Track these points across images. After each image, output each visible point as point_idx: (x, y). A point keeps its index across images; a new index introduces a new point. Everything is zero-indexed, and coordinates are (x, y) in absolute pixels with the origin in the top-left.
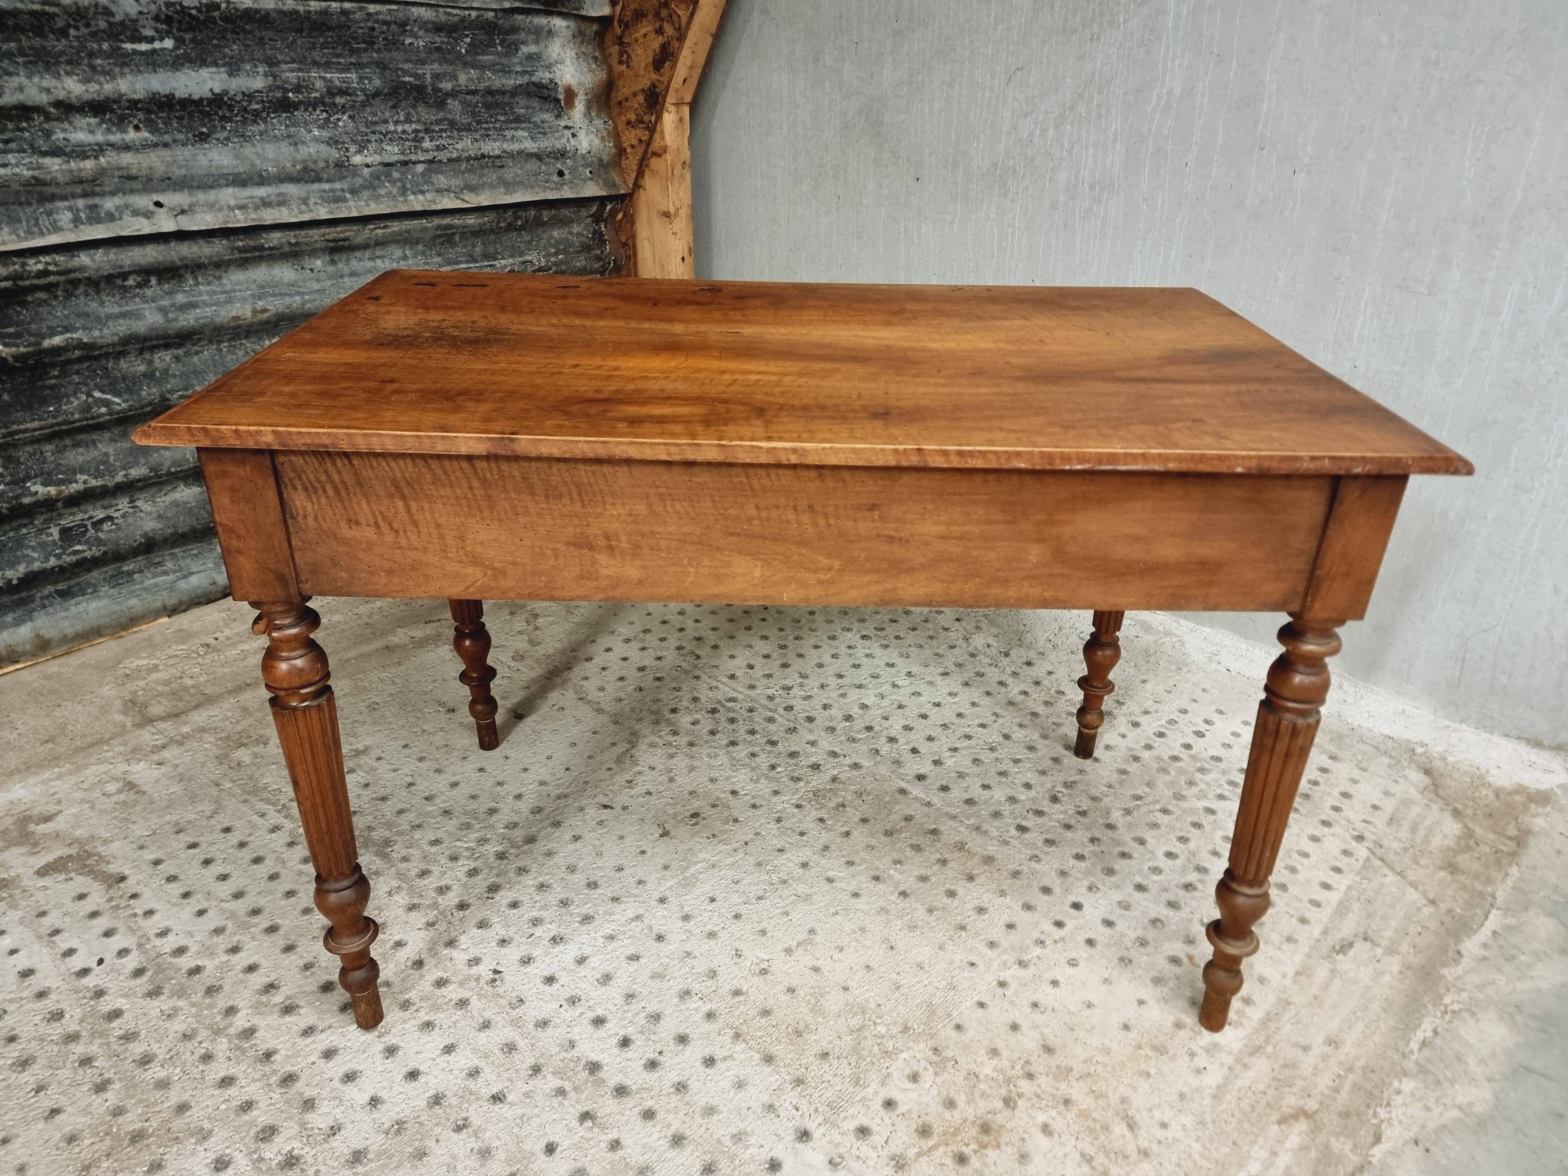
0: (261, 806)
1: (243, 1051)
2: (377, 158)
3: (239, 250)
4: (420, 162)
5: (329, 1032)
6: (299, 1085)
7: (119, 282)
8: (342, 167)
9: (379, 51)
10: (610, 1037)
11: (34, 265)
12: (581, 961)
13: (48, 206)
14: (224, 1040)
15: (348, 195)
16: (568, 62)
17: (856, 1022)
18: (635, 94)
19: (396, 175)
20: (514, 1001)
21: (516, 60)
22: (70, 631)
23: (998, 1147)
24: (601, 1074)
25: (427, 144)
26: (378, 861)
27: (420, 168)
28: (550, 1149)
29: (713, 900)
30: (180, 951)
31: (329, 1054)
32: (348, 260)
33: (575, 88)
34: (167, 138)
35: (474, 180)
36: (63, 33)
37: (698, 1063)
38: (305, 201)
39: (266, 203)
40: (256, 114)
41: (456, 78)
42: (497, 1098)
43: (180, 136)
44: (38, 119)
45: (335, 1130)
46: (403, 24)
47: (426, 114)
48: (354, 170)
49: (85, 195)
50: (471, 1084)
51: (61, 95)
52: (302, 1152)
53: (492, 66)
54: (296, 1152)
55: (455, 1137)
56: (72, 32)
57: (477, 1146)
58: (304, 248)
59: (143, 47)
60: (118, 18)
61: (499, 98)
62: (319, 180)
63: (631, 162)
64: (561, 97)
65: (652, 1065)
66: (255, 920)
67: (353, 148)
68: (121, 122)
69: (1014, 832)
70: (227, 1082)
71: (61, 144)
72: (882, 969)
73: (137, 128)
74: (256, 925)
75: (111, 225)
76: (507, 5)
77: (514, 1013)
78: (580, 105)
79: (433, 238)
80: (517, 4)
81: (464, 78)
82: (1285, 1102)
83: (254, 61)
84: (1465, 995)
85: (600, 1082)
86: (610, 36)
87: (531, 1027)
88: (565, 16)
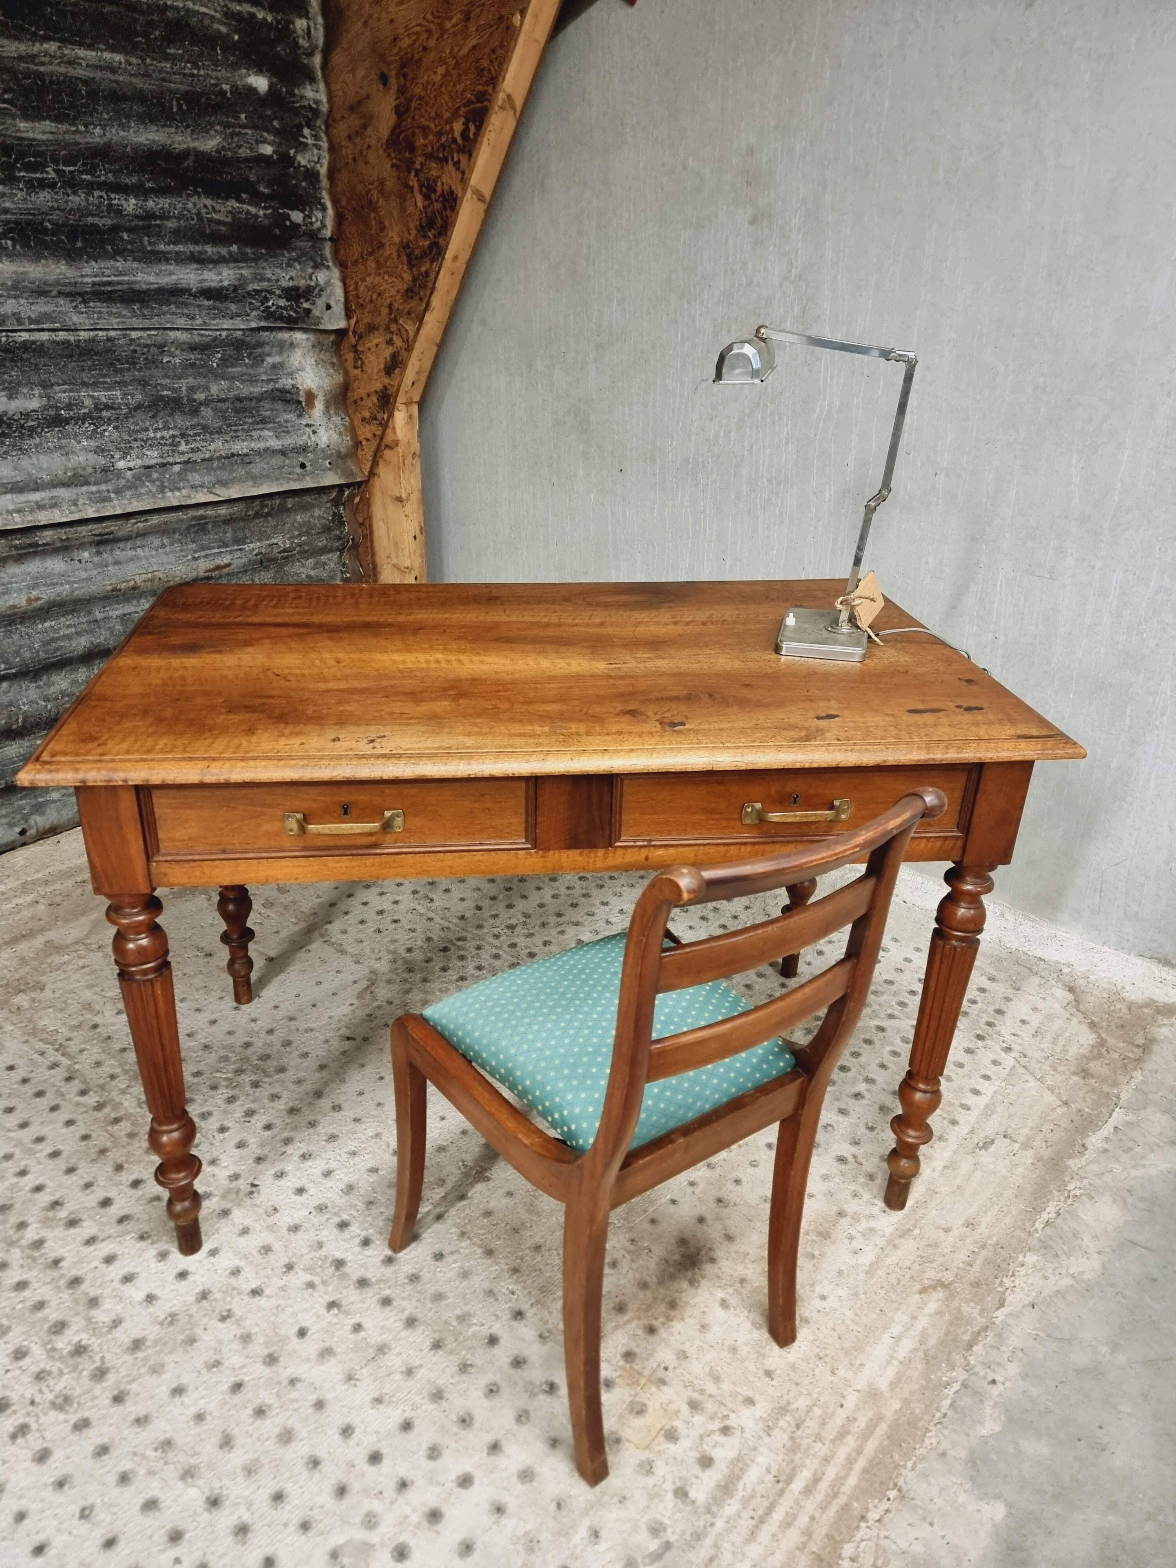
0: (41, 1046)
1: (34, 1259)
2: (139, 462)
3: (16, 547)
4: (176, 463)
5: (108, 1241)
6: (84, 1287)
8: (108, 471)
9: (140, 370)
10: (353, 1238)
12: (328, 1174)
14: (17, 1251)
15: (113, 495)
16: (308, 369)
18: (369, 395)
19: (155, 475)
20: (269, 1210)
21: (261, 370)
23: (683, 1319)
24: (345, 1270)
27: (177, 468)
28: (302, 1333)
29: (443, 1119)
31: (109, 1260)
32: (112, 550)
33: (315, 391)
35: (225, 476)
37: (428, 1258)
38: (75, 503)
40: (32, 430)
41: (208, 389)
42: (256, 1293)
45: (116, 1323)
46: (161, 346)
47: (182, 421)
48: (119, 474)
50: (233, 1281)
52: (89, 1342)
53: (240, 377)
54: (83, 1342)
55: (220, 1325)
57: (239, 1332)
58: (73, 542)
61: (247, 404)
62: (87, 483)
63: (367, 453)
64: (302, 399)
65: (389, 1260)
66: (39, 1147)
67: (117, 456)
70: (21, 1286)
74: (41, 1151)
76: (253, 325)
77: (269, 1220)
78: (319, 406)
79: (189, 528)
80: (263, 324)
81: (216, 389)
82: (926, 1275)
83: (30, 384)
84: (1086, 1182)
85: (344, 1276)
86: (345, 345)
87: (285, 1231)
88: (305, 330)
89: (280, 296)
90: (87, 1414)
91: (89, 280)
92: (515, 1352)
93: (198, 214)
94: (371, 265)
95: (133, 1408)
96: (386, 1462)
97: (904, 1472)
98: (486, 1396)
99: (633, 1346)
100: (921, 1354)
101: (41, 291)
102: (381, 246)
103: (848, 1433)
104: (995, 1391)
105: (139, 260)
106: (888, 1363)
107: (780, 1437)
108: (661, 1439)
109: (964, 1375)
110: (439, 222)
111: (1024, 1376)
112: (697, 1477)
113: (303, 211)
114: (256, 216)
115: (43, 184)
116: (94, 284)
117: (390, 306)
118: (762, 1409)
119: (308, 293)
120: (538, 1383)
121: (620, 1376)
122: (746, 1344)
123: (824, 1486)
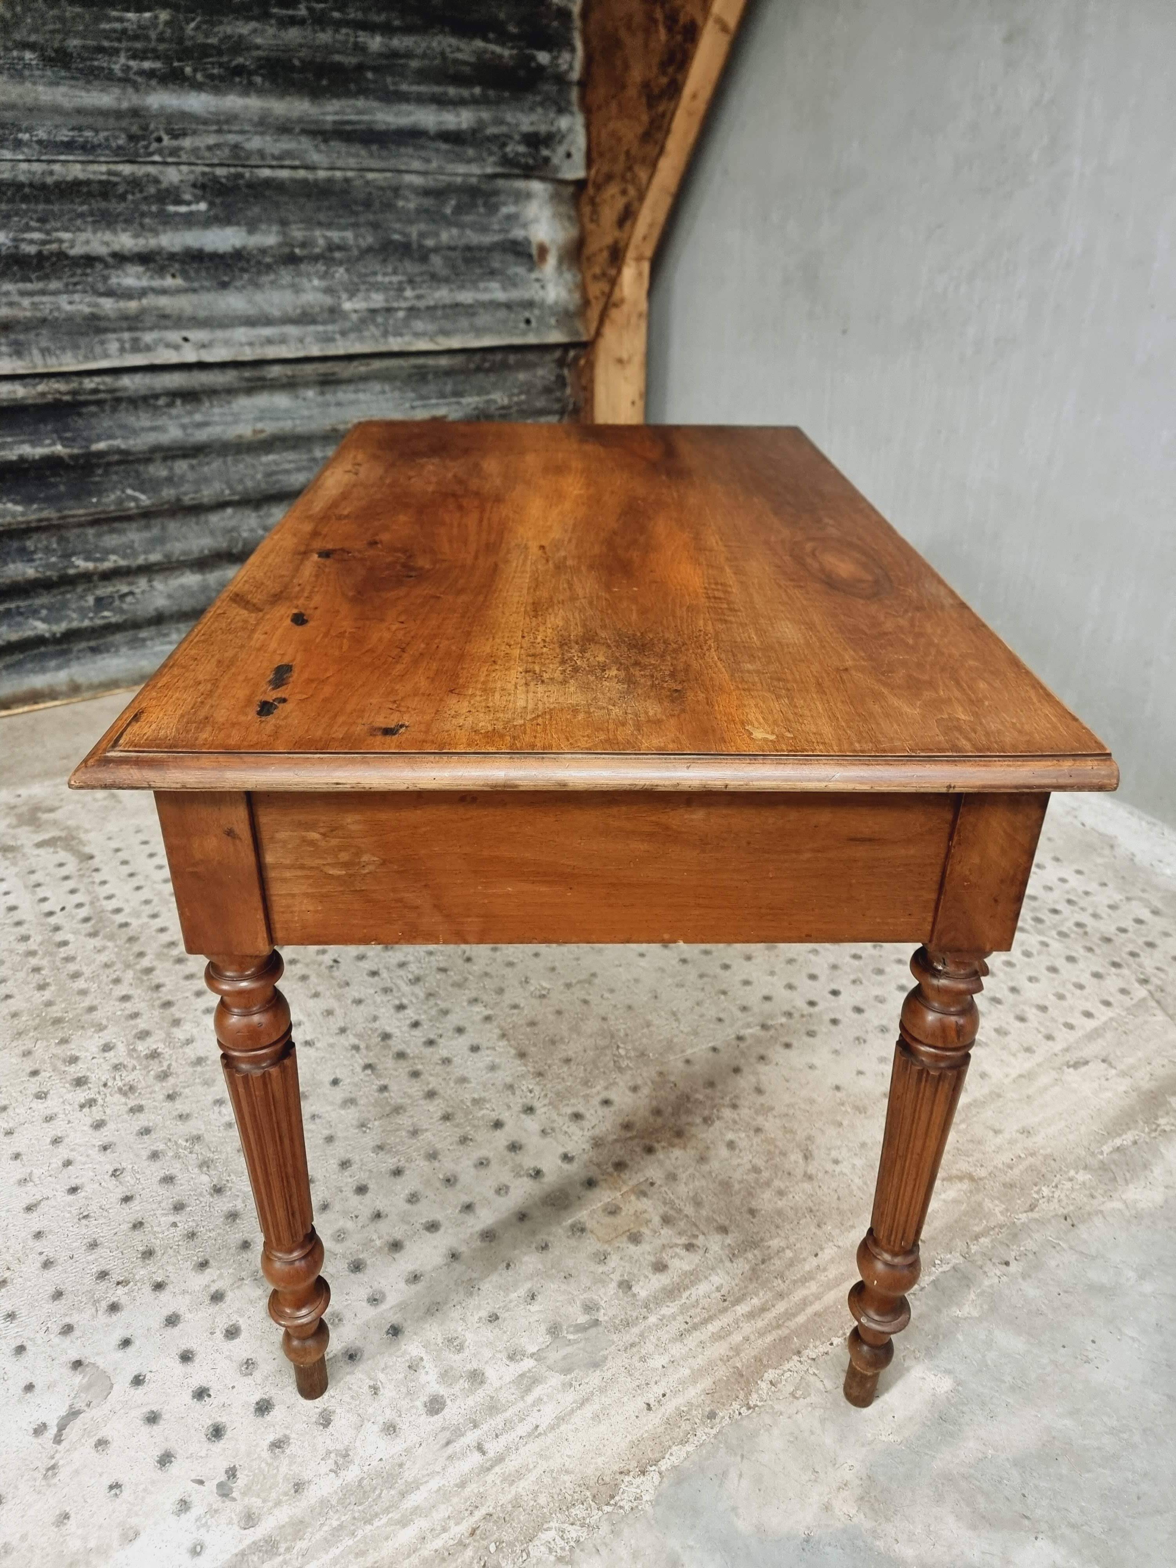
1: (142, 981)
2: (365, 305)
3: (246, 380)
4: (401, 309)
6: (173, 1009)
7: (152, 401)
8: (334, 313)
9: (375, 213)
11: (89, 384)
12: (402, 965)
13: (103, 337)
14: (131, 972)
15: (338, 336)
16: (543, 221)
17: (602, 1043)
18: (601, 250)
19: (379, 320)
21: (494, 219)
22: (96, 680)
23: (685, 1148)
24: (390, 1042)
25: (409, 293)
27: (401, 314)
28: (335, 1082)
30: (118, 911)
32: (335, 392)
33: (548, 245)
34: (196, 285)
35: (447, 325)
36: (123, 198)
37: (466, 1048)
38: (301, 340)
39: (269, 341)
40: (269, 266)
41: (437, 235)
43: (207, 284)
44: (99, 266)
45: (189, 1042)
46: (396, 190)
47: (411, 267)
48: (344, 315)
49: (130, 329)
51: (116, 247)
52: (164, 1051)
53: (473, 226)
54: (159, 1050)
56: (130, 197)
58: (299, 380)
59: (183, 209)
60: (164, 185)
61: (476, 253)
62: (314, 322)
63: (594, 313)
64: (534, 251)
65: (431, 1043)
67: (344, 297)
68: (161, 271)
70: (126, 998)
71: (115, 287)
73: (173, 276)
75: (149, 355)
76: (489, 170)
77: (339, 990)
78: (551, 261)
79: (410, 376)
80: (499, 170)
81: (446, 236)
83: (270, 221)
85: (387, 1047)
86: (584, 199)
87: (349, 1002)
88: (542, 179)
89: (519, 143)
90: (143, 1103)
91: (329, 118)
92: (515, 1138)
93: (443, 53)
94: (614, 106)
95: (179, 1106)
96: (369, 1195)
98: (475, 1166)
101: (284, 129)
102: (623, 87)
103: (813, 1278)
105: (380, 99)
107: (742, 1265)
108: (625, 1238)
110: (679, 56)
112: (646, 1277)
113: (550, 51)
114: (501, 57)
115: (293, 21)
116: (335, 122)
117: (628, 153)
118: (733, 1238)
119: (549, 139)
120: (526, 1168)
121: (605, 1180)
123: (769, 1315)
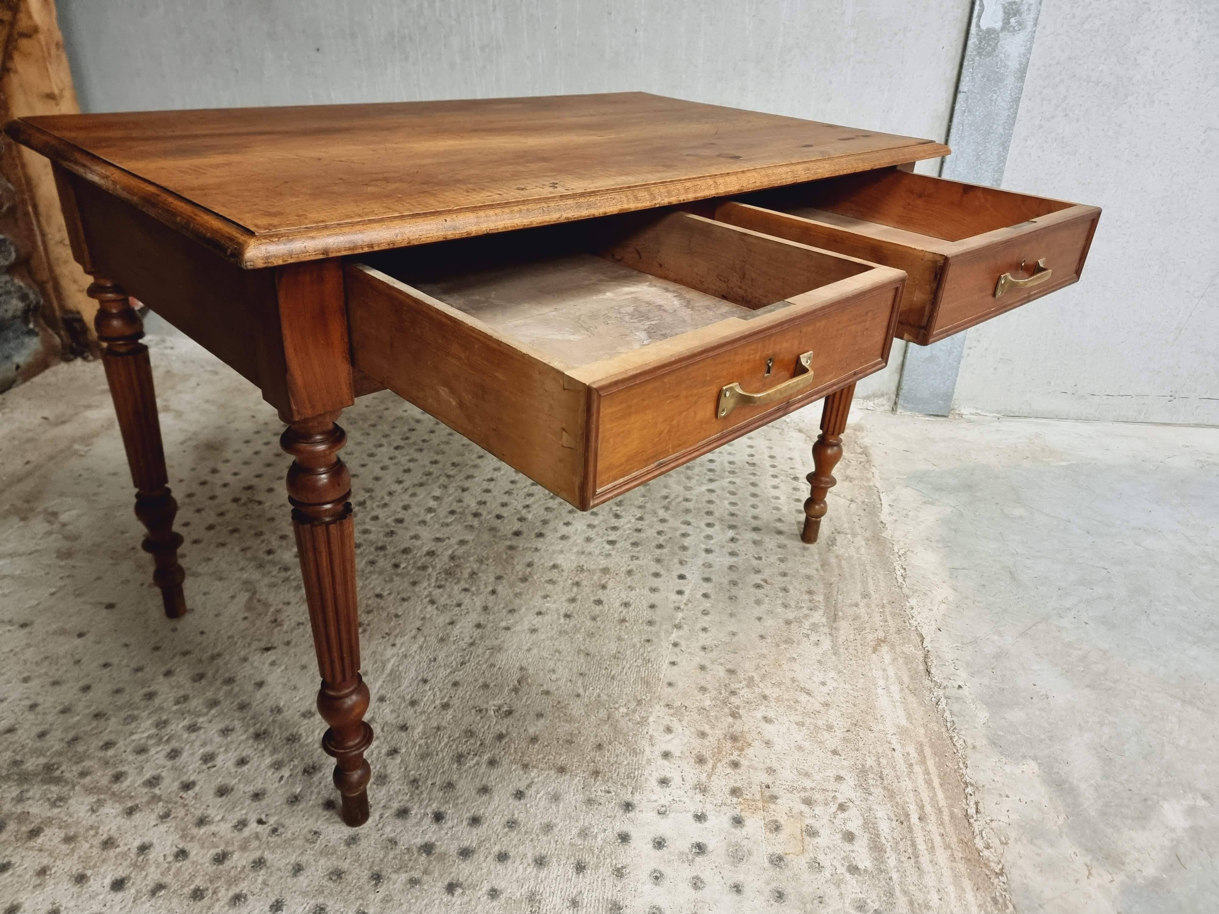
10: (422, 819)
20: (310, 836)
23: (750, 745)
24: (438, 850)
26: (53, 788)
29: (425, 681)
37: (510, 801)
65: (475, 821)
69: (608, 547)
72: (593, 671)
77: (317, 845)
82: (868, 640)
84: (901, 543)
85: (442, 857)
87: (343, 847)
92: (650, 836)
97: (964, 771)
98: (656, 884)
99: (732, 784)
100: (906, 690)
103: (911, 765)
104: (965, 691)
106: (894, 706)
107: (878, 791)
108: (807, 839)
109: (941, 693)
111: (972, 675)
112: (853, 851)
118: (851, 780)
120: (687, 851)
121: (742, 810)
122: (805, 740)
123: (928, 809)
